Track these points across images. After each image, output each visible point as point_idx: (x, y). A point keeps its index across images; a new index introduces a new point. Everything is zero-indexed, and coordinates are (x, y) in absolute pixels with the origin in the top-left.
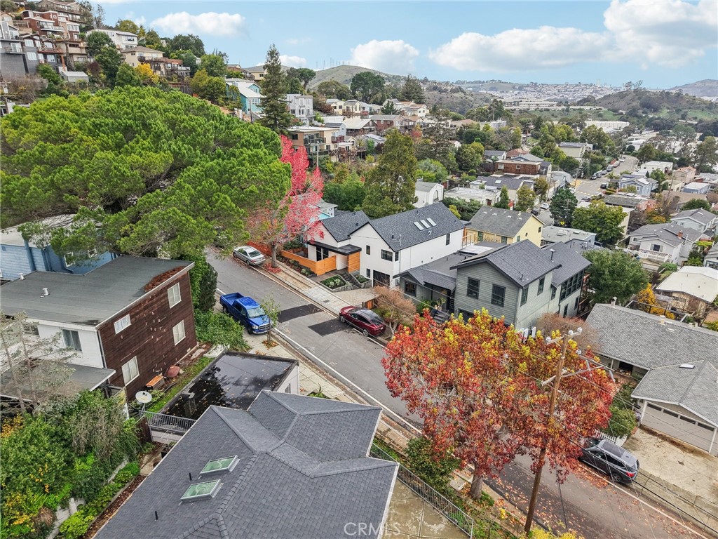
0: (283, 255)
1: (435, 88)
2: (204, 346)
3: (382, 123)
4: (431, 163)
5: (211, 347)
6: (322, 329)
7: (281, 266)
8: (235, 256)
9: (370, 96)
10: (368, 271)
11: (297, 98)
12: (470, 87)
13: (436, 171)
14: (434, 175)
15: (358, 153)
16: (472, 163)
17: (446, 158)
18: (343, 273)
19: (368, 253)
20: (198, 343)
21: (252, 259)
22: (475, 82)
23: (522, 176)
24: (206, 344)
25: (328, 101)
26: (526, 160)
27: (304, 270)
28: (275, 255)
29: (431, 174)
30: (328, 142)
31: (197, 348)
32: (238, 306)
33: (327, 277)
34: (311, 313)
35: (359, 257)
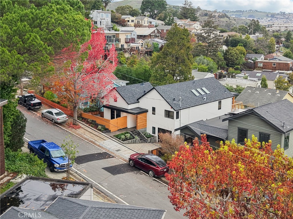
0: (83, 116)
1: (206, 15)
2: (11, 175)
3: (165, 31)
4: (204, 59)
5: (17, 175)
6: (114, 170)
7: (81, 124)
8: (43, 116)
9: (156, 14)
10: (154, 128)
11: (99, 13)
12: (233, 15)
13: (208, 65)
14: (206, 67)
15: (146, 52)
16: (237, 62)
17: (216, 56)
18: (133, 130)
19: (154, 114)
20: (6, 172)
21: (57, 117)
22: (237, 11)
23: (277, 71)
24: (13, 173)
25: (123, 17)
26: (279, 60)
27: (100, 127)
28: (76, 116)
29: (204, 66)
30: (123, 42)
31: (5, 176)
32: (43, 149)
33: (118, 133)
34: (105, 158)
35: (146, 117)
